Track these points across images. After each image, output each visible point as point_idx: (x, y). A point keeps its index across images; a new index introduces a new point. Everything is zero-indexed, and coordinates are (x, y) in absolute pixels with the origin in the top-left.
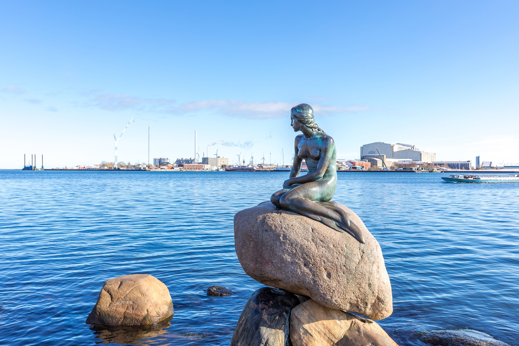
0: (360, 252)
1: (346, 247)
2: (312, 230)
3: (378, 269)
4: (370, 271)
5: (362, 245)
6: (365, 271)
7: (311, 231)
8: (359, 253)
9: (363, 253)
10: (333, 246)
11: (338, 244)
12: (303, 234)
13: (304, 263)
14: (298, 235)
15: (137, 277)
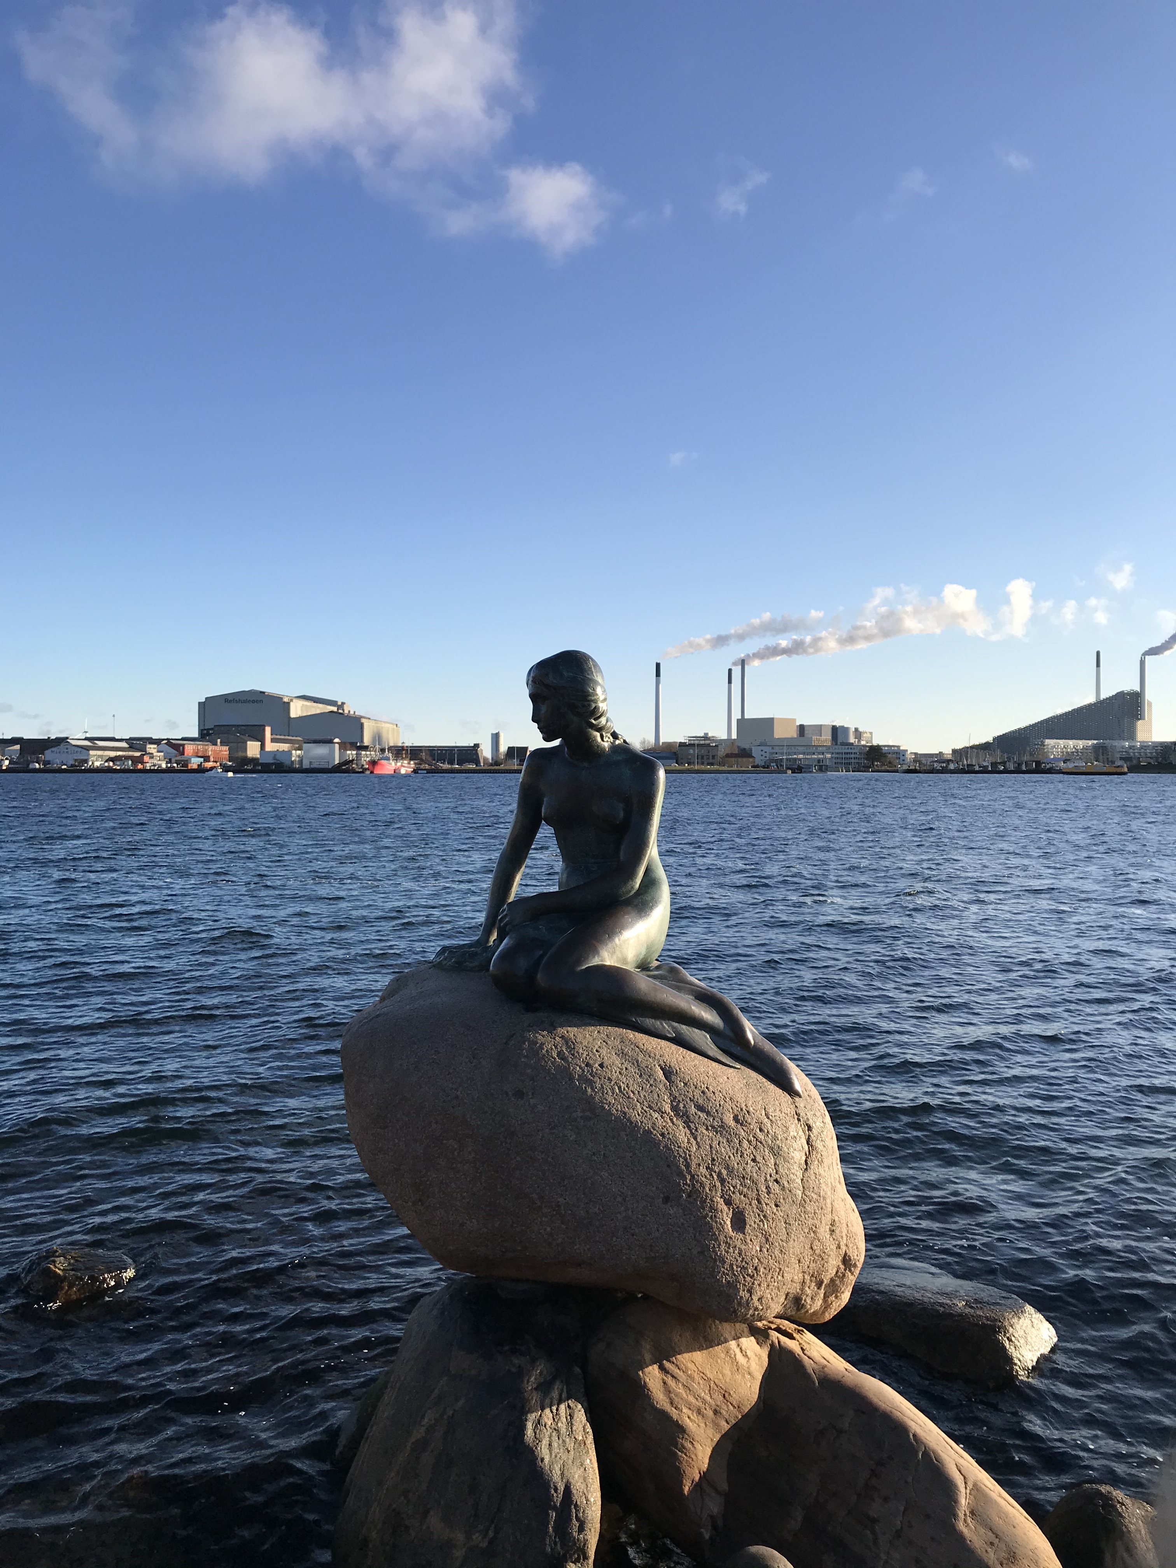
0: (802, 1126)
2: (665, 1075)
7: (664, 1079)
8: (800, 1133)
9: (809, 1128)
10: (736, 1119)
11: (748, 1112)
12: (642, 1093)
13: (664, 1193)
14: (629, 1097)
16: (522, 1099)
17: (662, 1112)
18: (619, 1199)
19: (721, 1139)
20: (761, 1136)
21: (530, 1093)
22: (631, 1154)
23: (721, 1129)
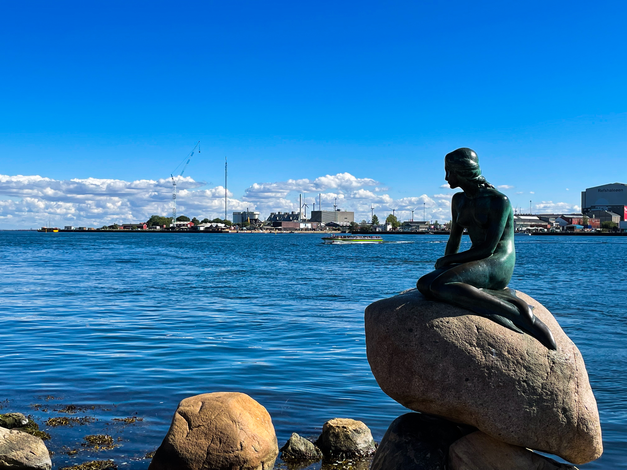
0: (550, 362)
1: (528, 355)
2: (478, 329)
3: (577, 387)
4: (565, 390)
5: (553, 352)
6: (556, 389)
7: (476, 331)
8: (547, 363)
9: (554, 363)
10: (509, 352)
11: (516, 350)
12: (463, 335)
13: (466, 377)
14: (457, 336)
15: (225, 395)
16: (412, 332)
17: (471, 345)
18: (446, 376)
19: (499, 359)
20: (521, 361)
21: (415, 330)
22: (453, 359)
23: (500, 355)
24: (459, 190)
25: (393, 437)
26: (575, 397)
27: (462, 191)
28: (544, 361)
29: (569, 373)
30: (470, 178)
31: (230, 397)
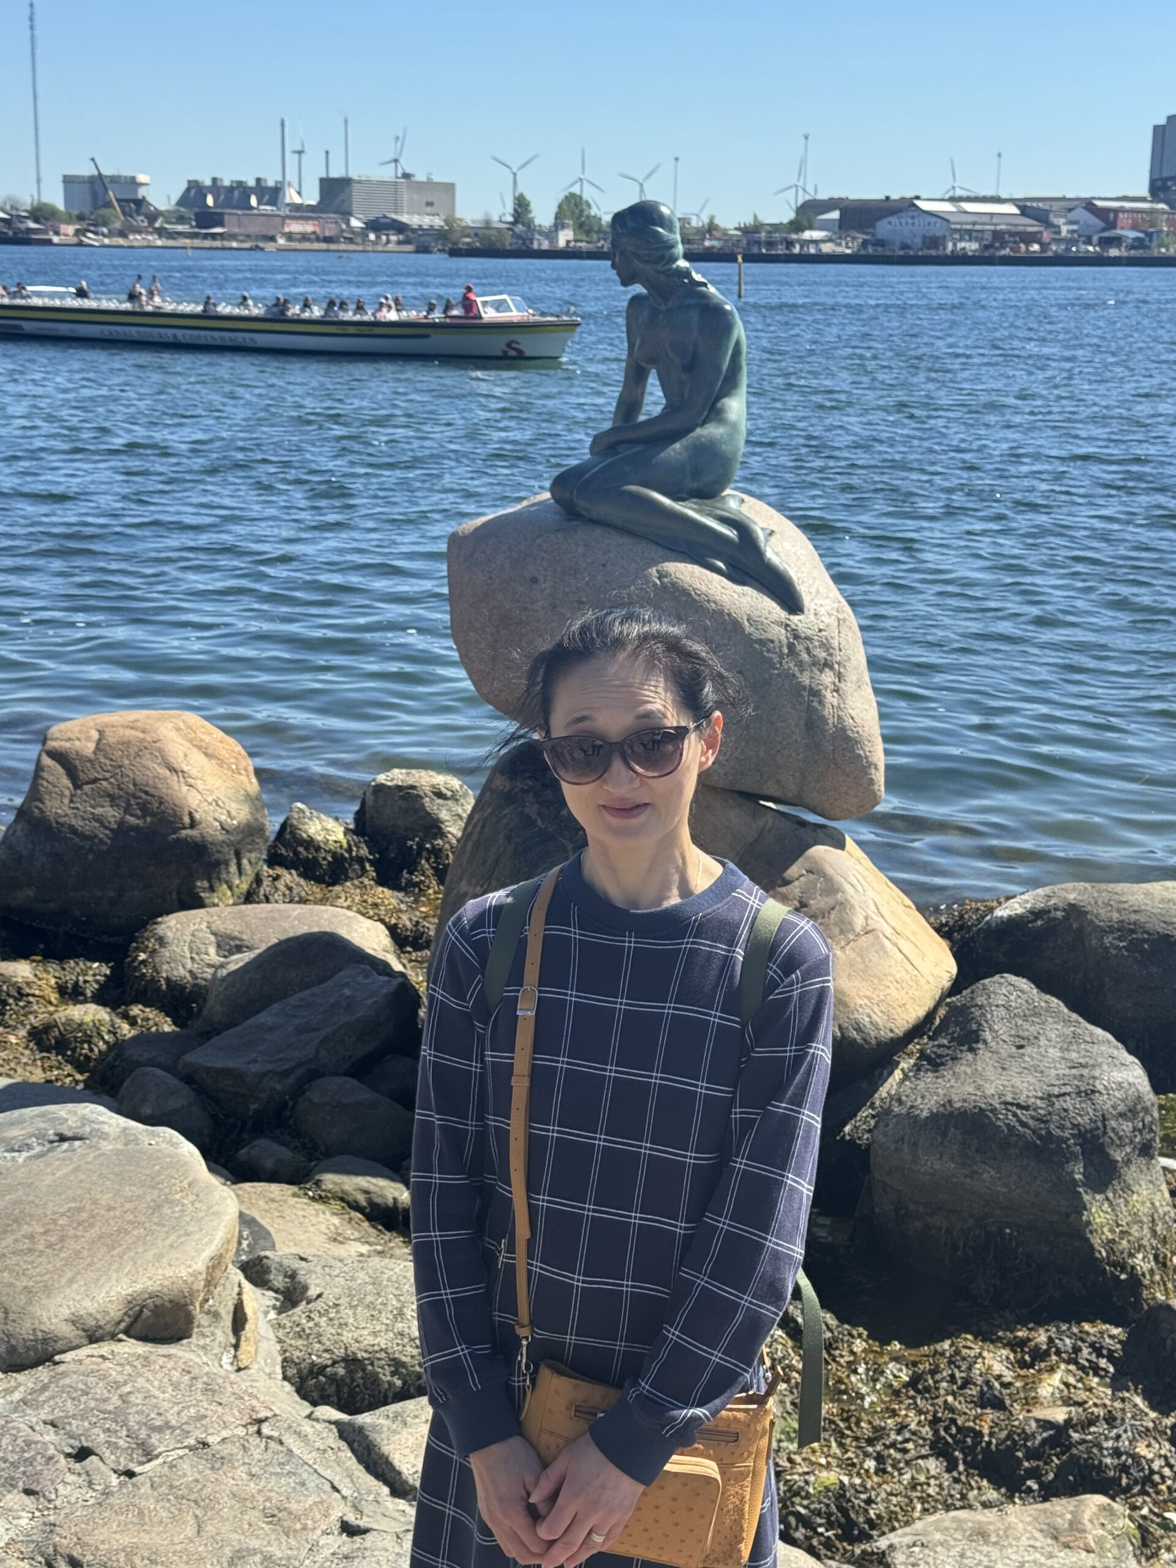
1: (749, 622)
3: (837, 680)
4: (814, 686)
8: (783, 638)
9: (796, 637)
11: (728, 614)
15: (148, 717)
16: (537, 583)
21: (543, 580)
24: (638, 289)
25: (500, 782)
26: (830, 698)
27: (644, 291)
28: (779, 634)
29: (824, 655)
30: (659, 267)
31: (159, 719)
